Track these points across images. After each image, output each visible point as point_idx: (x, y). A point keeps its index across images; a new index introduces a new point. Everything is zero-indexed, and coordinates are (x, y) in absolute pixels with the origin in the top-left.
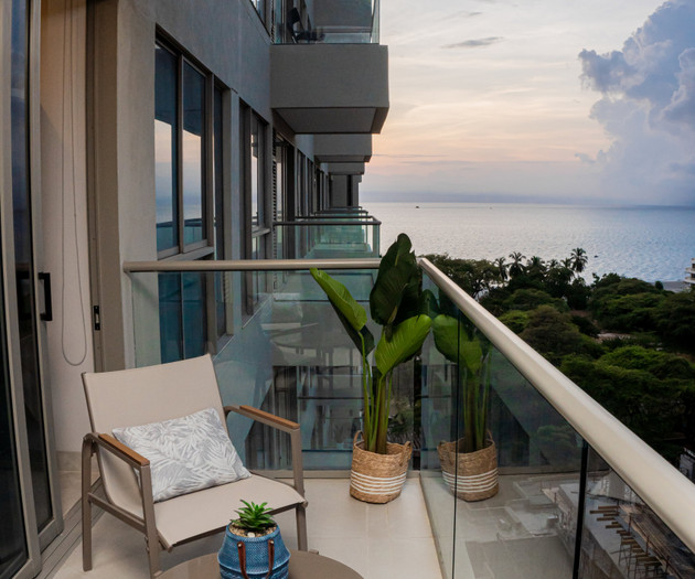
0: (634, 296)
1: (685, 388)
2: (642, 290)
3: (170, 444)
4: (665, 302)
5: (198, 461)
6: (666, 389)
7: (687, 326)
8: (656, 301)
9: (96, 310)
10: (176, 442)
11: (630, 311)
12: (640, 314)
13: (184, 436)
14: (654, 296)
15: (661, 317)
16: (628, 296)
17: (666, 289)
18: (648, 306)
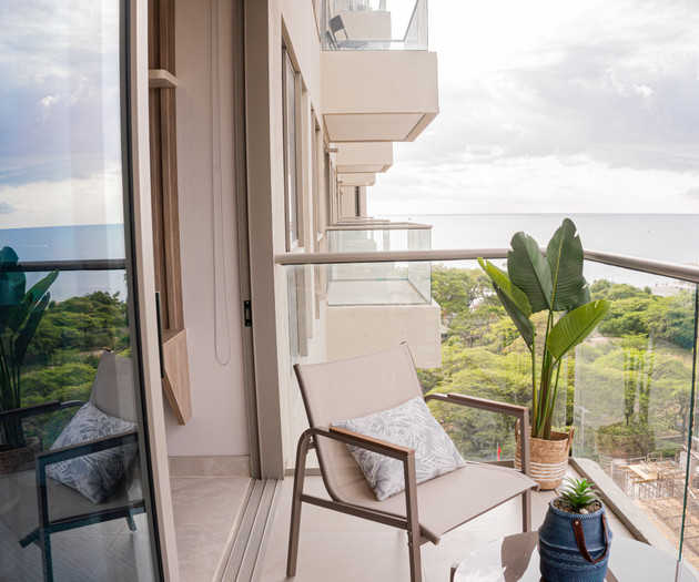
0: (624, 301)
1: (680, 388)
2: (633, 295)
3: (396, 435)
4: (655, 305)
5: (424, 451)
6: (661, 390)
7: (677, 329)
8: (645, 305)
9: (248, 305)
10: (401, 432)
11: (621, 315)
12: (631, 318)
13: (407, 426)
14: (644, 301)
15: (651, 321)
16: (618, 301)
17: (654, 293)
18: (639, 310)
